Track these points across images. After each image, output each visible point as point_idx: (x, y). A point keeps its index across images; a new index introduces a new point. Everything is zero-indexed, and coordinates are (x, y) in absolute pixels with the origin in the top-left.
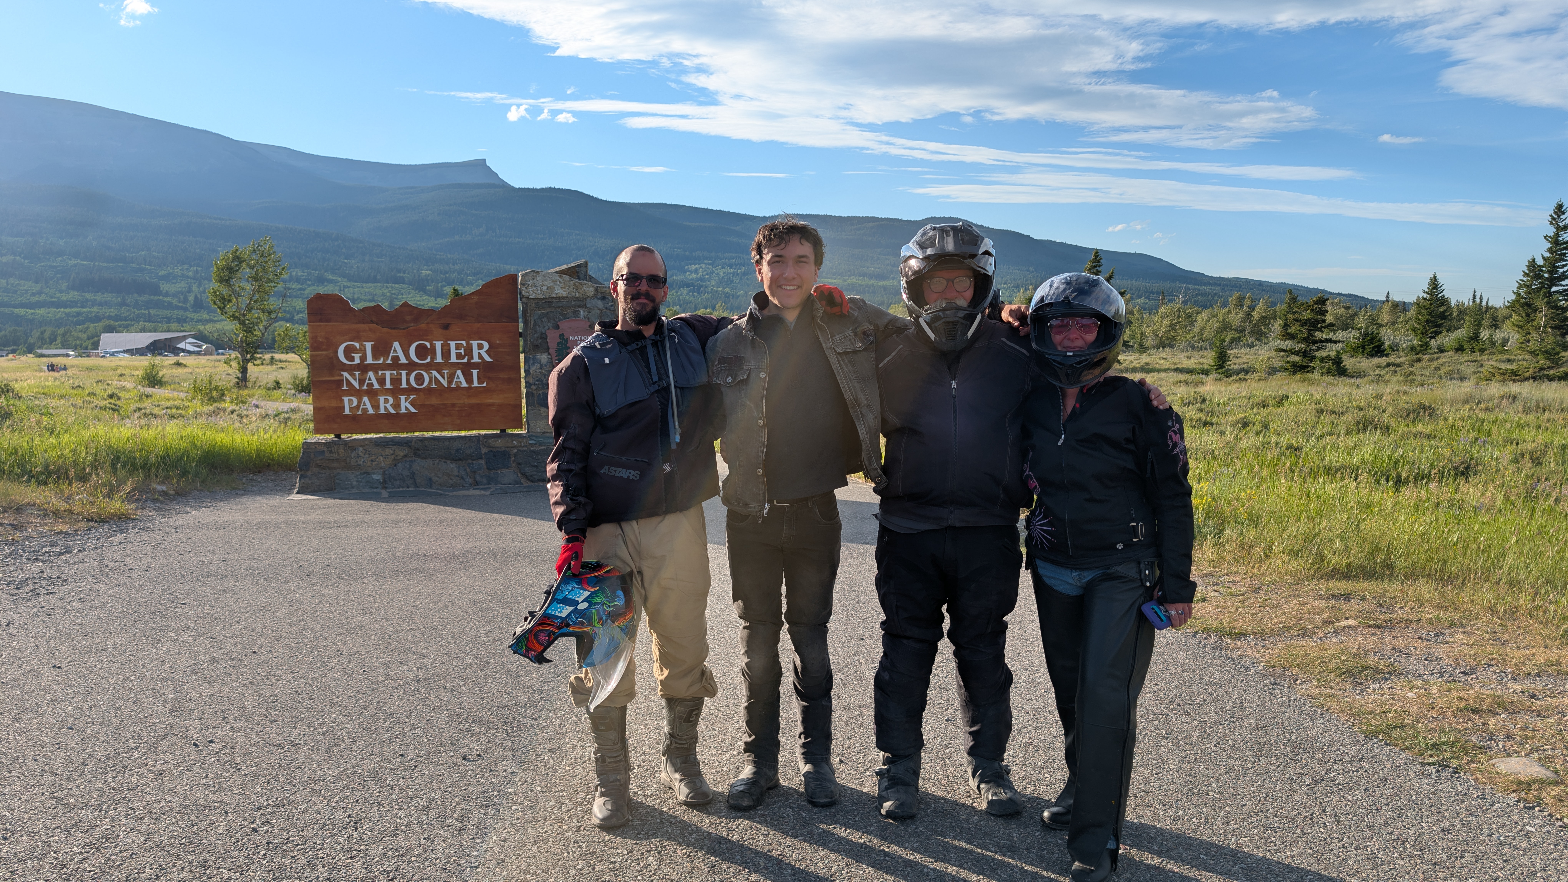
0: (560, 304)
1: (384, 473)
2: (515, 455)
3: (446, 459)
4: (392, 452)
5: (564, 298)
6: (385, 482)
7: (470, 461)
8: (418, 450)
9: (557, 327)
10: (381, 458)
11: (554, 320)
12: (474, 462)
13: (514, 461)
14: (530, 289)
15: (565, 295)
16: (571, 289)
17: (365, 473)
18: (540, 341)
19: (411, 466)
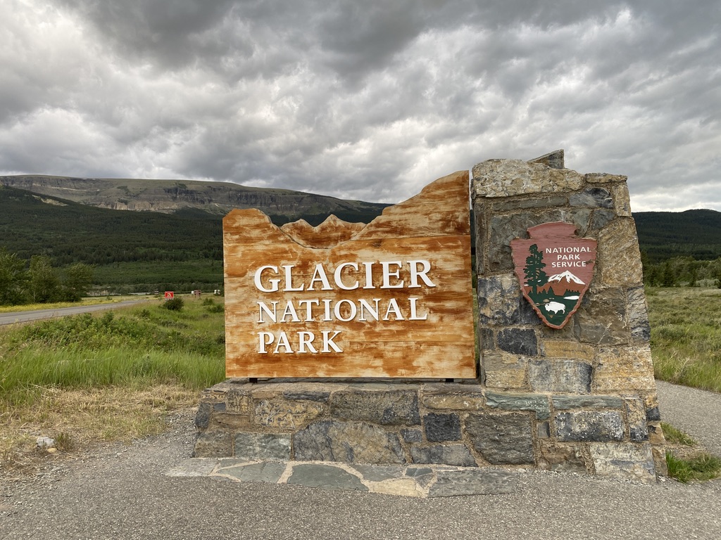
0: (530, 204)
1: (293, 438)
2: (467, 423)
3: (372, 421)
4: (303, 409)
5: (535, 194)
6: (294, 449)
7: (404, 427)
8: (336, 406)
9: (527, 235)
10: (291, 416)
11: (522, 226)
12: (410, 429)
13: (465, 431)
14: (488, 186)
15: (538, 191)
16: (546, 182)
17: (269, 435)
18: (501, 256)
19: (327, 429)
